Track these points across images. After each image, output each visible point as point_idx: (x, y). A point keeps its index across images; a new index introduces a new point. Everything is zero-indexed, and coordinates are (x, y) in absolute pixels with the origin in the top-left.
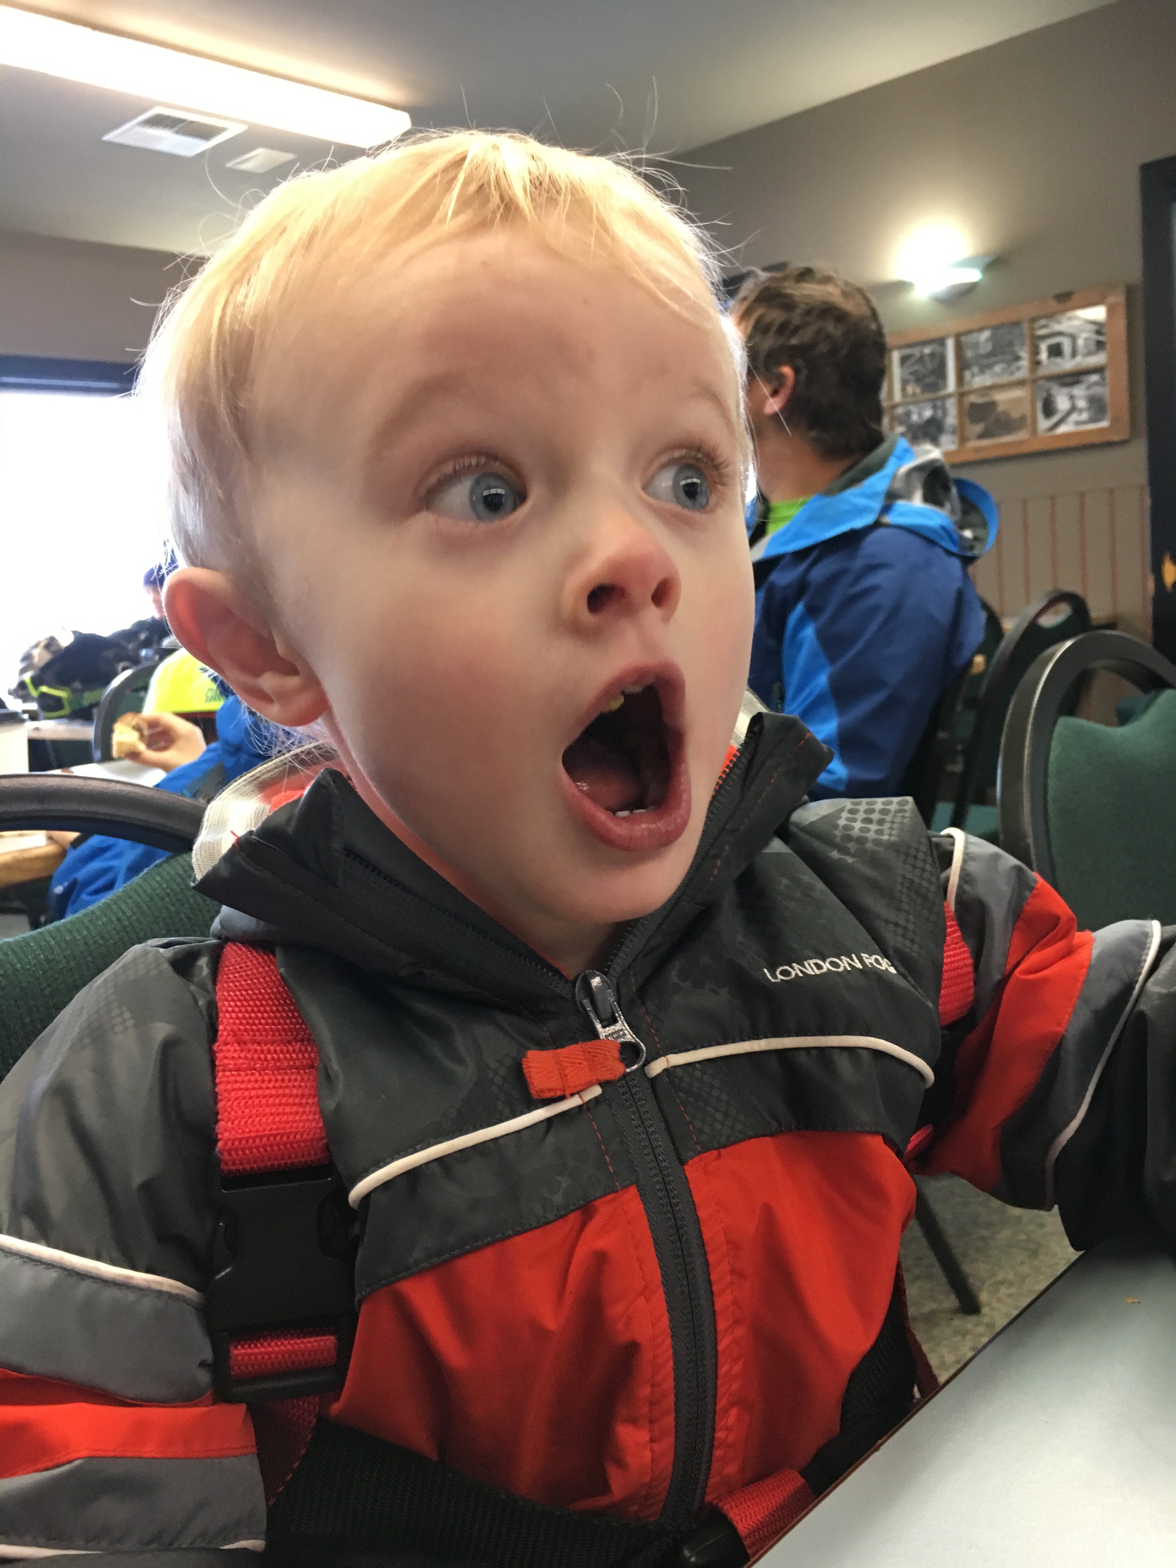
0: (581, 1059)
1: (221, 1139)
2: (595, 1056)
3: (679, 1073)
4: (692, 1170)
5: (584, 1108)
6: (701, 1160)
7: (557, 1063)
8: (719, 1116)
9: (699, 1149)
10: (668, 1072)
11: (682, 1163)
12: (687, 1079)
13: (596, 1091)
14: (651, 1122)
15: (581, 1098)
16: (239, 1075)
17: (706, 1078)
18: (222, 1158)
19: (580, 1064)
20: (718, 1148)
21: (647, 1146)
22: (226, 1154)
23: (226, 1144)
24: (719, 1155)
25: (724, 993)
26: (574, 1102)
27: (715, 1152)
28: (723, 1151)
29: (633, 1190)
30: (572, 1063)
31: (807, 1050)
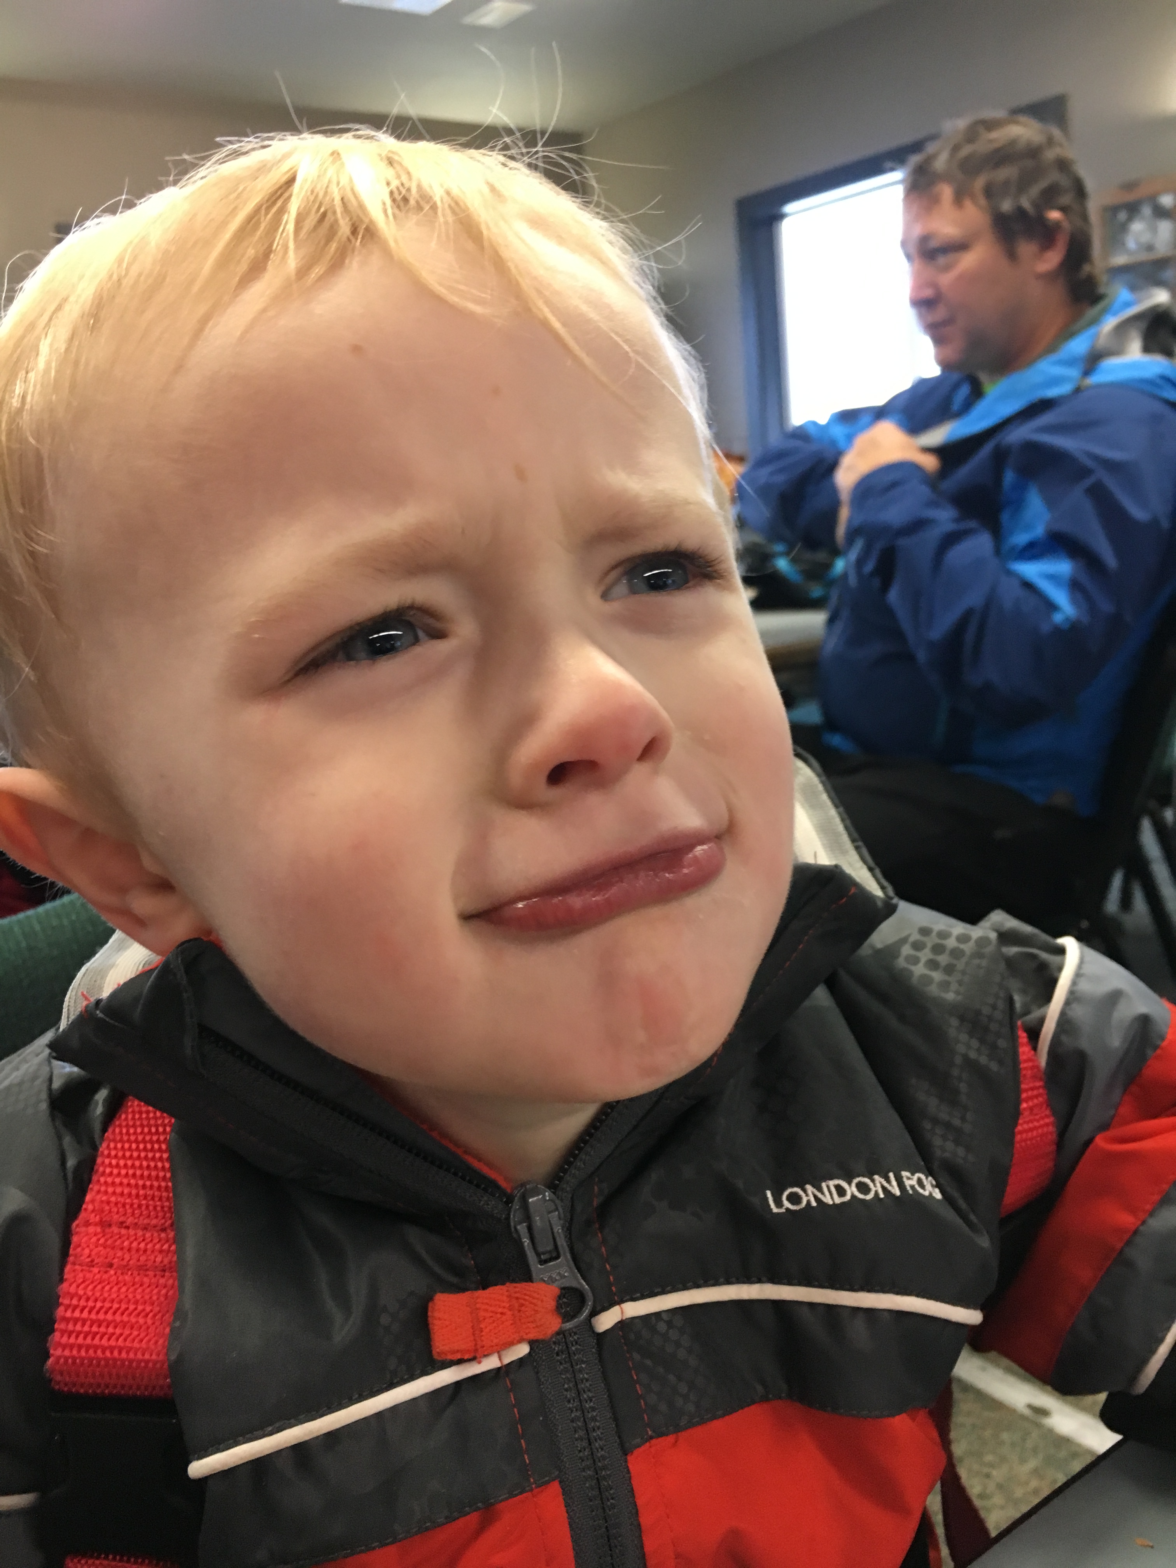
0: (504, 1307)
1: (52, 1355)
2: (522, 1305)
3: (636, 1328)
4: (637, 1463)
5: (502, 1372)
6: (650, 1447)
7: (471, 1313)
8: (683, 1388)
9: (650, 1433)
10: (623, 1325)
11: (626, 1453)
12: (647, 1334)
13: (523, 1350)
14: (590, 1395)
15: (500, 1359)
17: (673, 1335)
18: (52, 1377)
19: (503, 1314)
20: (676, 1432)
21: (579, 1428)
22: (57, 1372)
23: (58, 1361)
24: (676, 1441)
26: (491, 1363)
27: (671, 1439)
28: (681, 1436)
29: (555, 1488)
30: (492, 1312)
31: (812, 1305)
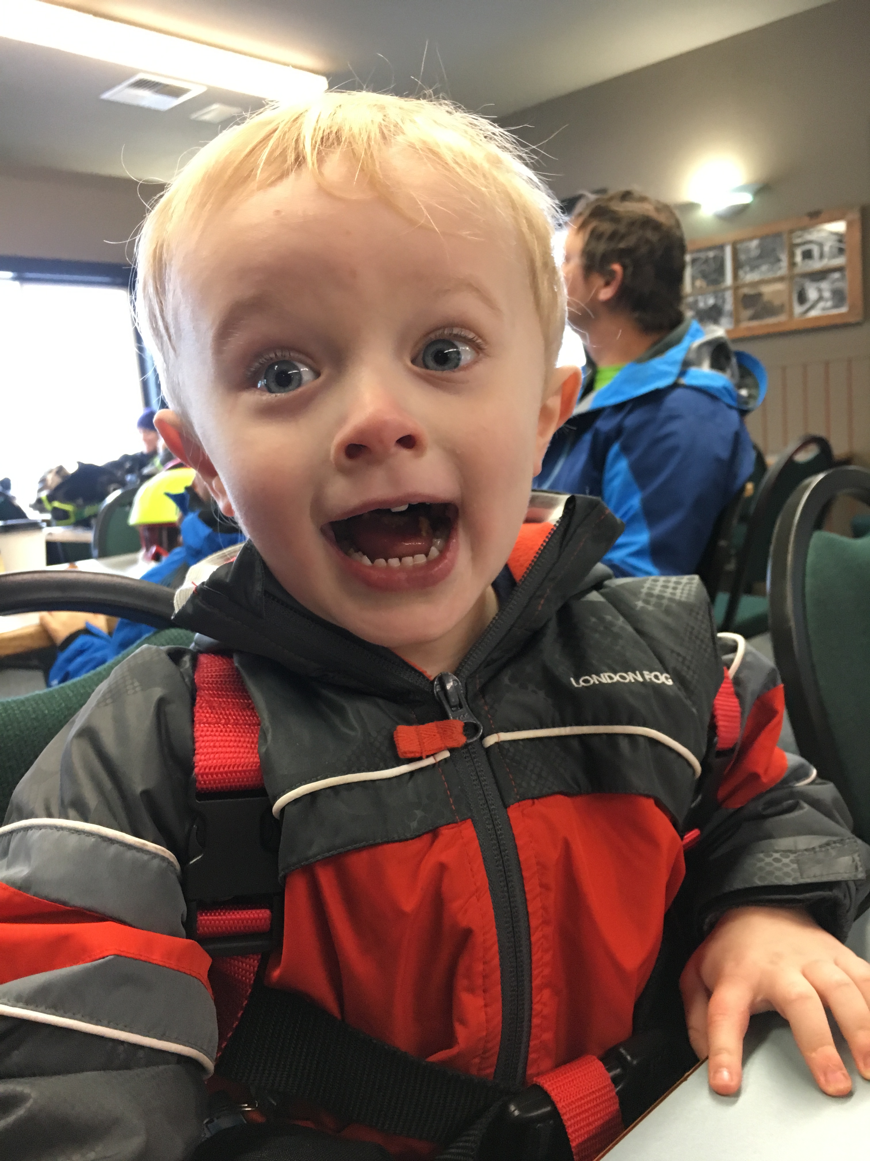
0: (435, 732)
1: (197, 766)
2: (445, 731)
3: (507, 746)
4: (513, 812)
5: (437, 766)
6: (519, 806)
7: (418, 735)
8: (534, 777)
9: (518, 798)
10: (499, 745)
11: (506, 806)
12: (512, 750)
13: (446, 754)
14: (485, 778)
15: (435, 759)
16: (210, 727)
17: (526, 751)
18: (197, 779)
19: (434, 735)
20: (533, 798)
21: (480, 794)
22: (200, 776)
23: (200, 770)
24: (534, 803)
25: (541, 694)
26: (430, 761)
27: (530, 801)
28: (536, 801)
29: (469, 822)
30: (429, 735)
31: (600, 735)
